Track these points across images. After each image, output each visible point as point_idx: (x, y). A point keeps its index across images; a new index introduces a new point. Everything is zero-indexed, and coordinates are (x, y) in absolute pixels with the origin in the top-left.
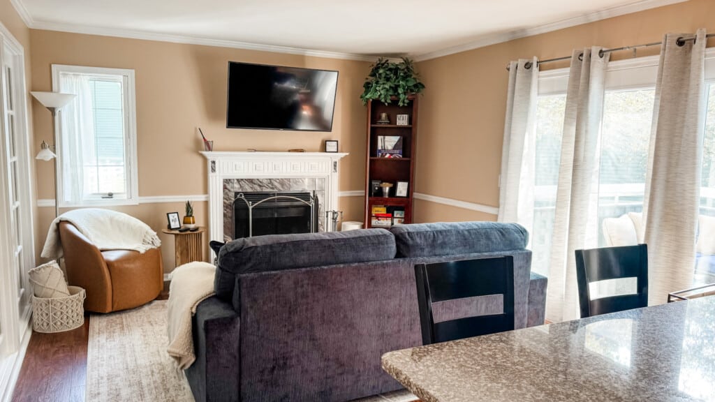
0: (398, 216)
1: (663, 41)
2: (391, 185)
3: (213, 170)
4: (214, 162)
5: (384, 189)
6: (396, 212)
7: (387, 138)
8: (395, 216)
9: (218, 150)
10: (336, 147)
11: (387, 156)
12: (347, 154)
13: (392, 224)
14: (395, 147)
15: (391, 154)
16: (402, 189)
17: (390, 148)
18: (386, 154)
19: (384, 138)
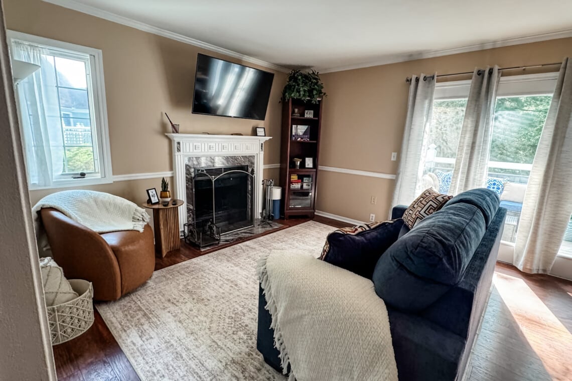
0: (307, 181)
1: (564, 63)
2: (301, 160)
3: (179, 150)
4: (179, 143)
5: (296, 163)
6: (305, 179)
7: (299, 127)
8: (304, 181)
9: (182, 133)
10: (264, 133)
11: (299, 139)
12: (271, 138)
13: (302, 186)
14: (305, 133)
15: (302, 138)
16: (309, 162)
17: (301, 134)
18: (298, 138)
19: (297, 127)
